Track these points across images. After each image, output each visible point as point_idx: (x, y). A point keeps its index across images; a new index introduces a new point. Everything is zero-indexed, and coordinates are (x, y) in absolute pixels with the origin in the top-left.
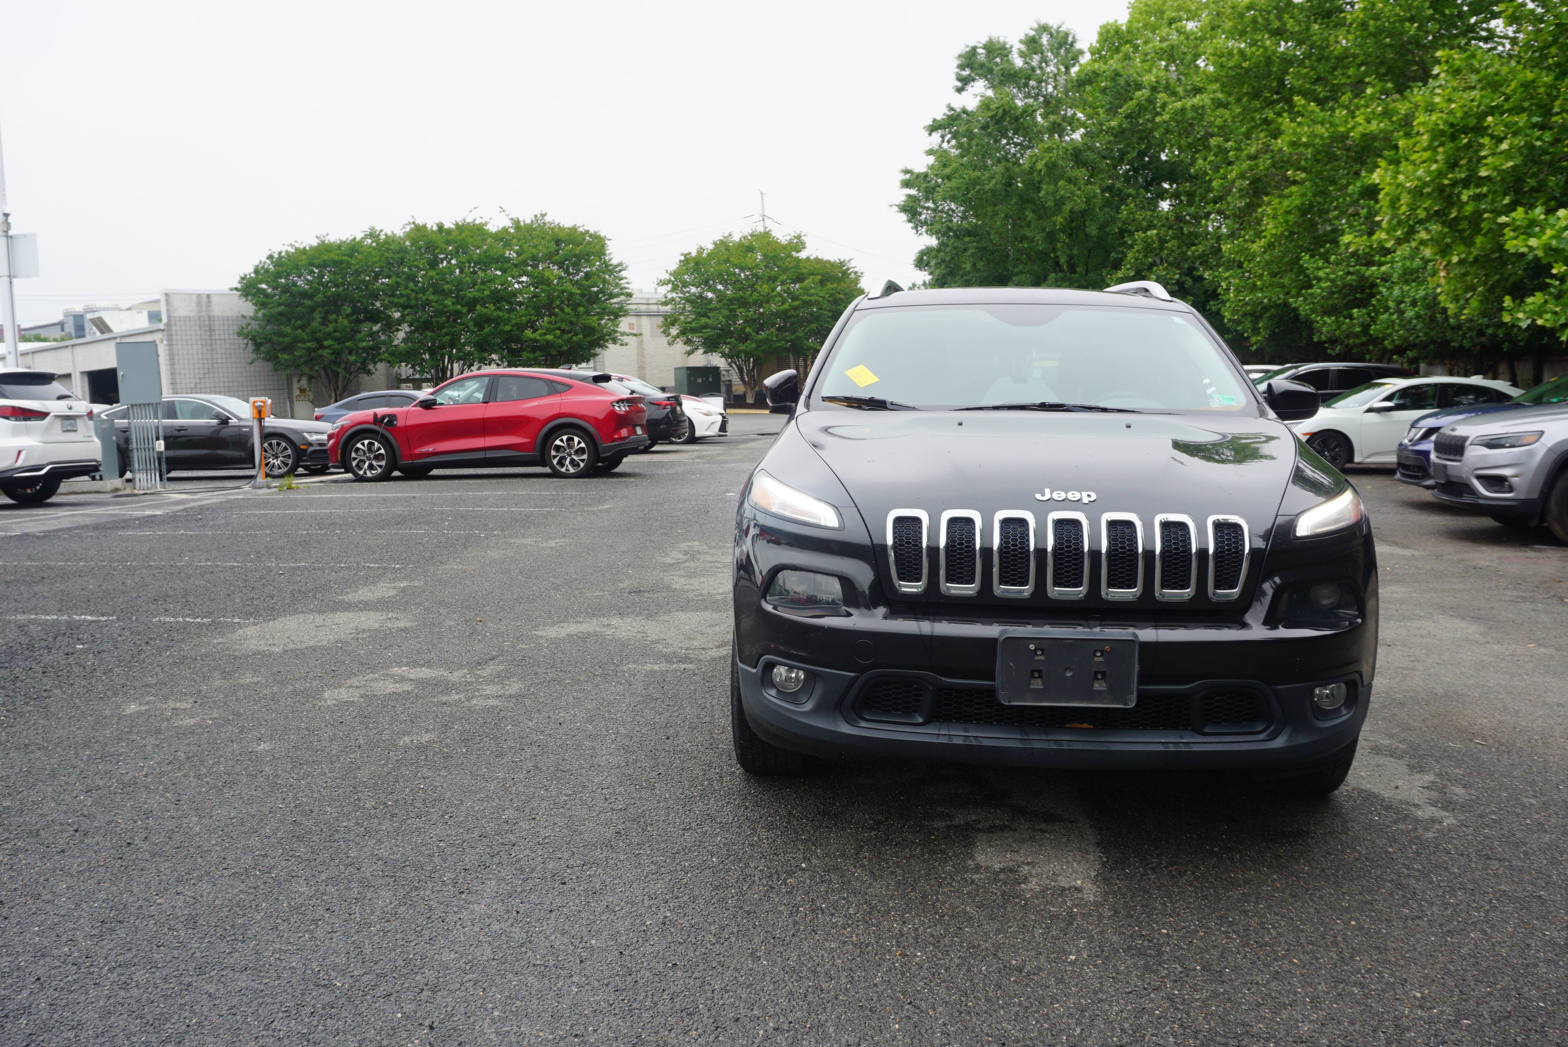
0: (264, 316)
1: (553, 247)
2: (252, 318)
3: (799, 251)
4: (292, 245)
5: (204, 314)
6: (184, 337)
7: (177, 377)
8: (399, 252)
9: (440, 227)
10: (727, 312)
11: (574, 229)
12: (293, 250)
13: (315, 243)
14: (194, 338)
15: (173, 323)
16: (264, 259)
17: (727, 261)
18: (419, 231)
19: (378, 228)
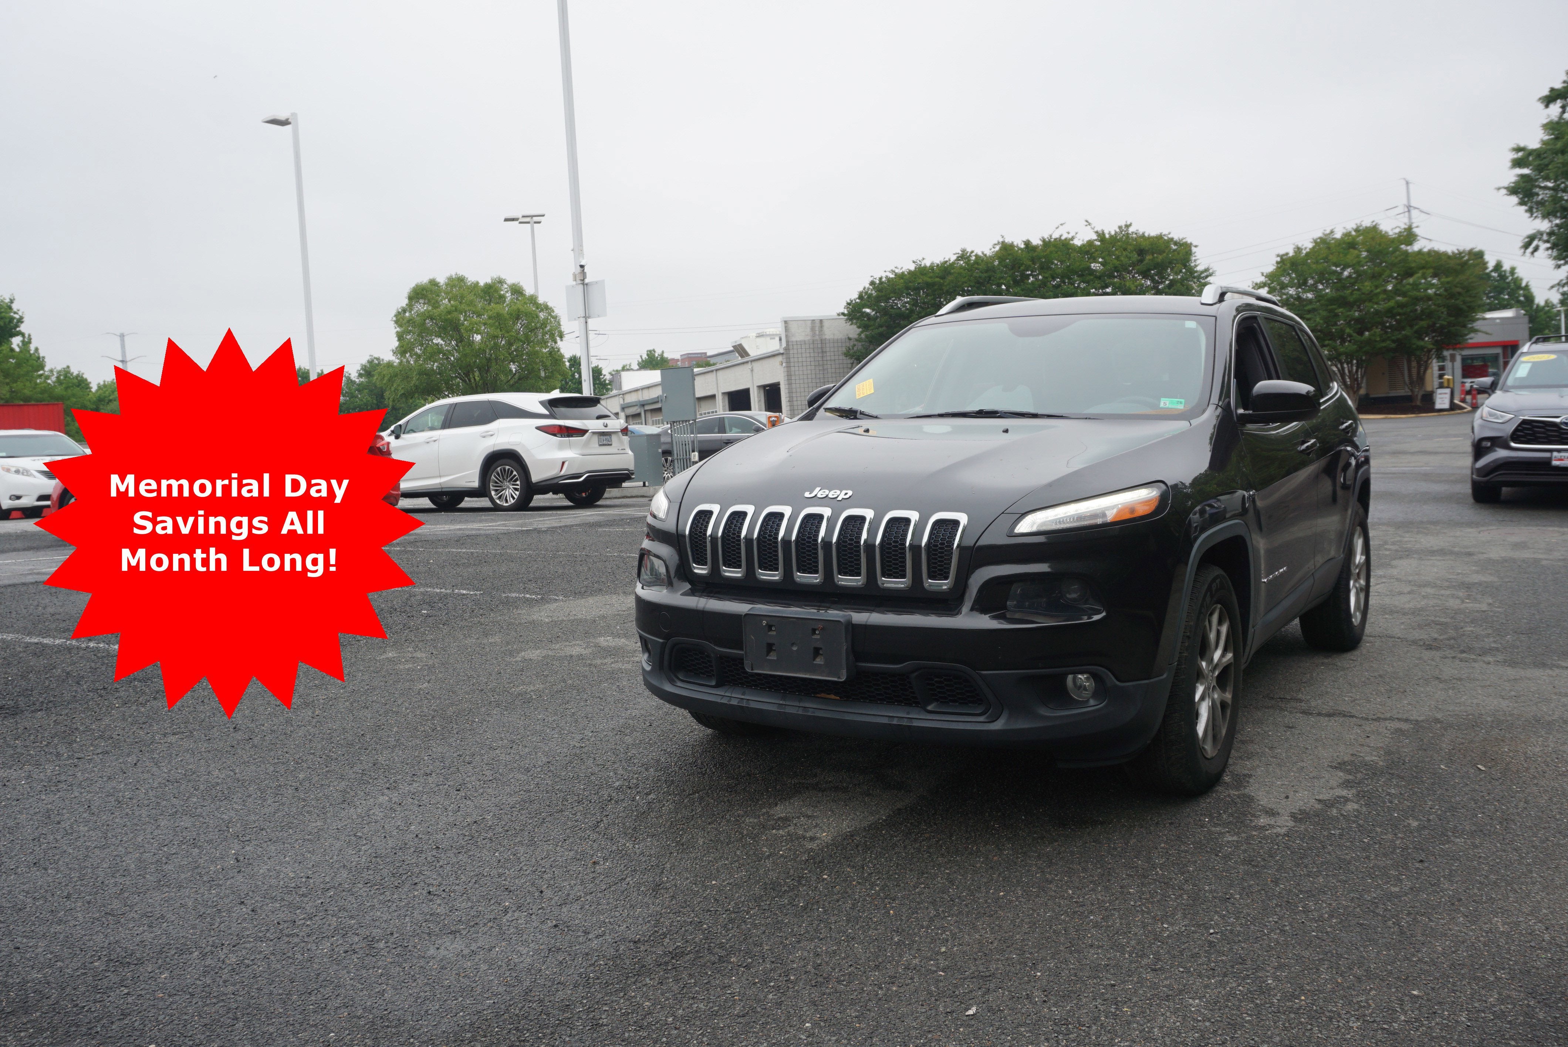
0: (867, 336)
1: (1135, 257)
2: (857, 340)
3: (1410, 243)
4: (893, 271)
5: (817, 338)
6: (800, 360)
7: (794, 395)
8: (987, 271)
9: (1027, 243)
10: (1325, 313)
11: (1160, 237)
12: (893, 276)
13: (912, 267)
14: (808, 360)
15: (791, 347)
16: (867, 286)
17: (1326, 259)
18: (1006, 248)
19: (969, 250)
